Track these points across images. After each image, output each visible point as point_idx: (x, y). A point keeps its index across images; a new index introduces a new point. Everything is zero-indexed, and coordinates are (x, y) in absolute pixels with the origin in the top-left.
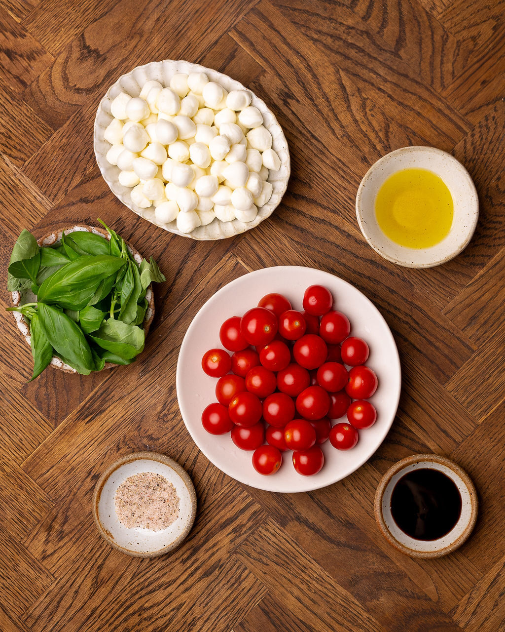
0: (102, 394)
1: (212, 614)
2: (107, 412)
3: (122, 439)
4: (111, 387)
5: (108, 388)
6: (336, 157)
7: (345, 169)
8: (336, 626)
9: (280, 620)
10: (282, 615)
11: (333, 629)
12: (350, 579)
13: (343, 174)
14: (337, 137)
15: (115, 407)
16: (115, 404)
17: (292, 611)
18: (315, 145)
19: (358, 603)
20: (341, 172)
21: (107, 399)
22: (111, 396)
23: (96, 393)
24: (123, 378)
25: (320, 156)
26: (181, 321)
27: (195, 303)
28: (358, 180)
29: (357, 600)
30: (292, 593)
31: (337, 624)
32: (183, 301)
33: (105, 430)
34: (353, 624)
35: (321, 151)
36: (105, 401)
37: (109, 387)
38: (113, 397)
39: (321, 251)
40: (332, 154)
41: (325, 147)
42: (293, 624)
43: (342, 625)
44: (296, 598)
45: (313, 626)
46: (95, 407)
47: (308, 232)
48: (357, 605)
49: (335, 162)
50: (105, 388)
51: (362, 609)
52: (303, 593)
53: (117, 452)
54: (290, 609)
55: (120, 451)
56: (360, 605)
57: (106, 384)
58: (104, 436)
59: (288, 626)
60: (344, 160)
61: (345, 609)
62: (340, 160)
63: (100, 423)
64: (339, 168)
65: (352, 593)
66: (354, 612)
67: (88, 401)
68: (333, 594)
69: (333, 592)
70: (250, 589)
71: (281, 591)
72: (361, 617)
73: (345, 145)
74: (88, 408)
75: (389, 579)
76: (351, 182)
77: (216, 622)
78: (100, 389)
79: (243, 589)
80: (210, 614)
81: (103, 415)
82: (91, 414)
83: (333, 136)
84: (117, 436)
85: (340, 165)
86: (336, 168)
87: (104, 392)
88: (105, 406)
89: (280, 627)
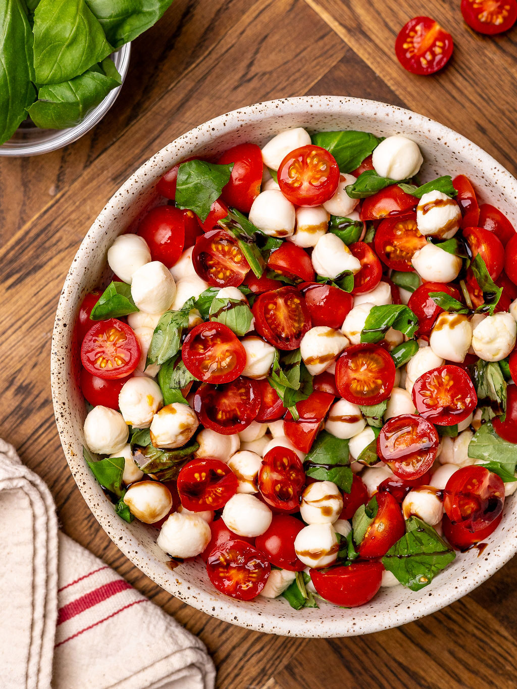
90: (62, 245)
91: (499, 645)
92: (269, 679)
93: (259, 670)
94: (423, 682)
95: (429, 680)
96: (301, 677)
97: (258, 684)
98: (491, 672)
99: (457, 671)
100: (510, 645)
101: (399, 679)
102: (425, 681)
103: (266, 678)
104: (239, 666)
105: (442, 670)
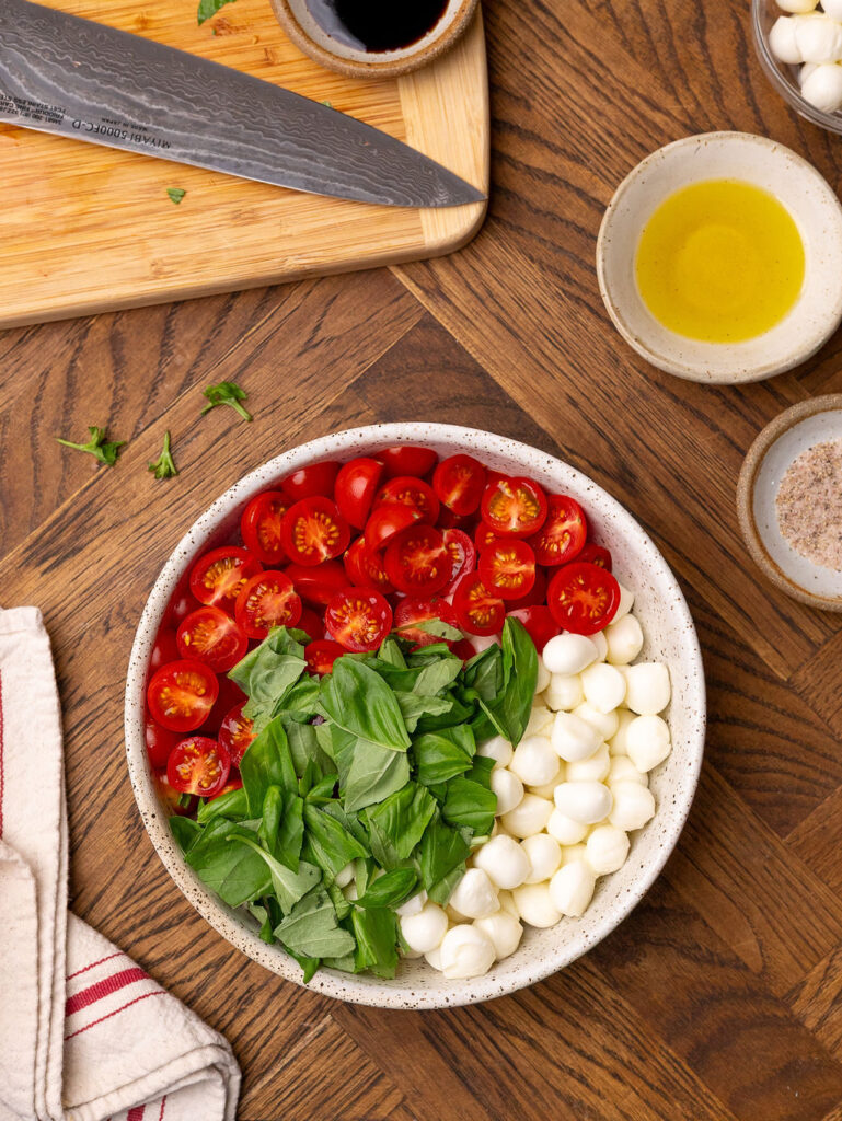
0: (78, 514)
2: (87, 551)
3: (116, 609)
4: (98, 501)
5: (91, 503)
6: (584, 48)
7: (602, 73)
8: (548, 1016)
13: (596, 83)
14: (588, 9)
15: (104, 542)
16: (105, 536)
18: (542, 23)
19: (595, 970)
20: (592, 78)
21: (87, 525)
22: (96, 519)
23: (66, 512)
24: (123, 484)
25: (550, 44)
26: (249, 370)
27: (280, 334)
28: (626, 96)
31: (549, 1012)
32: (254, 329)
33: (82, 589)
34: (581, 1012)
35: (553, 34)
36: (82, 529)
37: (94, 500)
38: (100, 521)
39: (546, 238)
40: (576, 42)
41: (561, 26)
43: (560, 1013)
45: (500, 1013)
46: (62, 539)
47: (520, 199)
49: (581, 58)
50: (85, 502)
51: (603, 981)
53: (104, 636)
55: (110, 635)
56: (599, 974)
57: (87, 493)
58: (78, 601)
60: (601, 55)
61: (566, 981)
62: (591, 54)
63: (72, 575)
64: (590, 70)
66: (585, 986)
67: (49, 528)
72: (599, 998)
73: (604, 25)
74: (49, 542)
75: (662, 922)
76: (612, 99)
77: (296, 997)
78: (74, 503)
81: (79, 557)
82: (54, 554)
83: (580, 6)
84: (105, 602)
85: (592, 64)
86: (584, 70)
87: (82, 510)
88: (84, 540)
90: (104, 526)
91: (586, 982)
92: (325, 1016)
93: (314, 1006)
94: (500, 1023)
95: (505, 1019)
96: (362, 1014)
97: (313, 1021)
98: (577, 1013)
99: (538, 1011)
100: (599, 983)
101: (473, 1019)
102: (503, 1021)
103: (322, 1014)
104: (293, 1001)
105: (521, 1009)
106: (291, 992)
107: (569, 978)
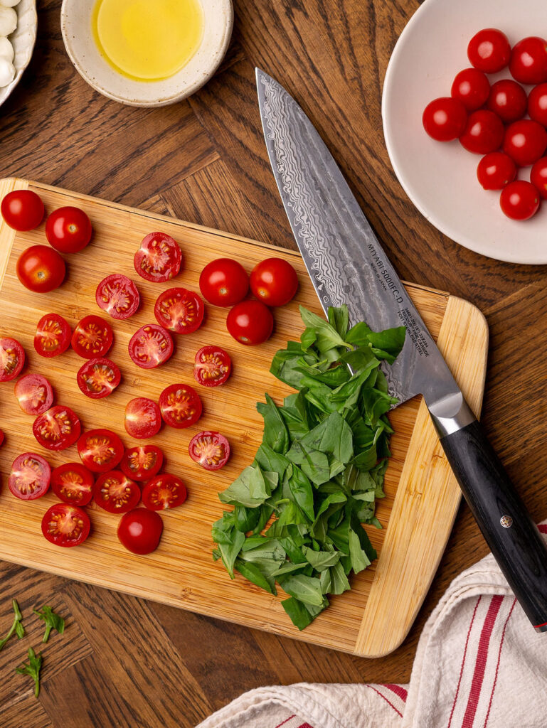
1: (10, 662)
6: (336, 104)
7: (344, 124)
8: (169, 720)
9: (97, 694)
10: (102, 687)
11: (163, 723)
12: (203, 664)
13: (339, 130)
14: (345, 79)
17: (116, 685)
18: (313, 81)
19: (205, 698)
20: (337, 126)
25: (315, 97)
28: (357, 144)
29: (205, 694)
30: (122, 663)
31: (170, 718)
35: (319, 91)
39: (283, 225)
40: (332, 99)
41: (325, 87)
42: (113, 702)
43: (177, 720)
44: (126, 671)
45: (138, 711)
47: (271, 196)
48: (203, 701)
49: (333, 111)
51: (208, 707)
52: (136, 666)
54: (115, 682)
56: (207, 701)
59: (106, 702)
60: (346, 112)
62: (340, 110)
64: (337, 121)
65: (200, 683)
66: (197, 708)
68: (176, 678)
69: (176, 675)
70: (68, 643)
71: (108, 656)
73: (353, 92)
75: (254, 678)
76: (347, 143)
79: (60, 641)
80: (8, 660)
83: (340, 76)
85: (340, 117)
86: (333, 119)
89: (95, 701)
106: (11, 670)
107: (188, 700)
